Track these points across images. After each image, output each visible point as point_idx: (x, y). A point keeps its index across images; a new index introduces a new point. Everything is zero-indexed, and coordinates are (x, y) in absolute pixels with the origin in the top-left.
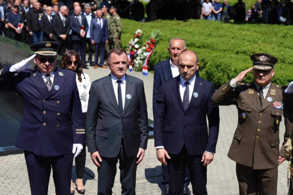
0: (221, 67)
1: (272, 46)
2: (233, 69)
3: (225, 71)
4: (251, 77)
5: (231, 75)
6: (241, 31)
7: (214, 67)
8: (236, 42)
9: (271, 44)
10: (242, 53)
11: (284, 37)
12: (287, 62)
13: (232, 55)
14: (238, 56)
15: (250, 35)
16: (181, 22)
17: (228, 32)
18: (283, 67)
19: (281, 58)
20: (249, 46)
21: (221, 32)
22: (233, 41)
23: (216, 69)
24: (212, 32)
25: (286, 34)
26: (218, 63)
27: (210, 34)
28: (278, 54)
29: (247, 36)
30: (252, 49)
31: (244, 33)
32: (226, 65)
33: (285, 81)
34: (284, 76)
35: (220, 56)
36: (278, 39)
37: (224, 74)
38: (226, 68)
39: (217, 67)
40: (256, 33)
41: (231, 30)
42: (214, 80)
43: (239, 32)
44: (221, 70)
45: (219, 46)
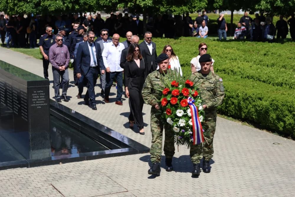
1: (250, 64)
10: (221, 71)
11: (265, 55)
12: (262, 80)
15: (233, 53)
16: (172, 39)
19: (257, 75)
20: (229, 64)
25: (268, 52)
29: (230, 54)
30: (231, 67)
33: (256, 99)
34: (255, 94)
40: (239, 51)
41: (216, 48)
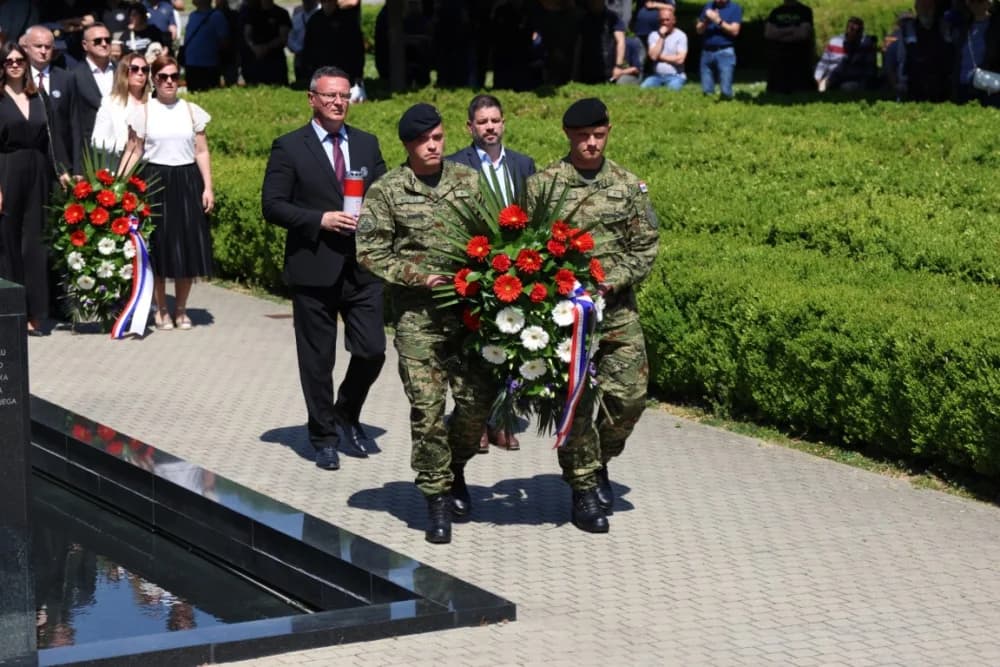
0: (700, 303)
1: (926, 206)
2: (751, 314)
3: (715, 321)
4: (830, 346)
5: (743, 340)
6: (790, 138)
7: (671, 307)
8: (768, 187)
9: (921, 196)
10: (790, 237)
11: (980, 160)
12: (992, 276)
13: (750, 250)
14: (775, 253)
15: (831, 156)
16: (527, 97)
17: (733, 141)
18: (971, 302)
19: (966, 257)
20: (824, 207)
21: (702, 144)
22: (752, 183)
23: (677, 315)
24: (663, 141)
25: (990, 148)
26: (688, 287)
27: (653, 154)
28: (950, 239)
29: (818, 158)
30: (836, 220)
31: (802, 145)
32: (720, 295)
33: (980, 363)
34: (976, 342)
35: (695, 254)
36: (954, 169)
37: (713, 336)
38: (721, 306)
39: (683, 302)
40: (858, 146)
41: (744, 132)
42: (671, 362)
43: (784, 141)
44: (701, 316)
45: (693, 209)
